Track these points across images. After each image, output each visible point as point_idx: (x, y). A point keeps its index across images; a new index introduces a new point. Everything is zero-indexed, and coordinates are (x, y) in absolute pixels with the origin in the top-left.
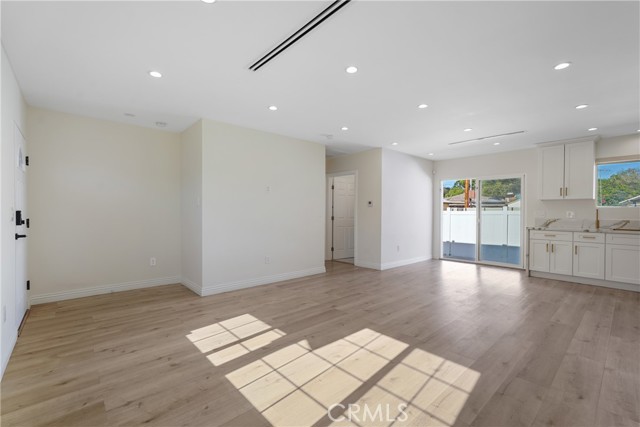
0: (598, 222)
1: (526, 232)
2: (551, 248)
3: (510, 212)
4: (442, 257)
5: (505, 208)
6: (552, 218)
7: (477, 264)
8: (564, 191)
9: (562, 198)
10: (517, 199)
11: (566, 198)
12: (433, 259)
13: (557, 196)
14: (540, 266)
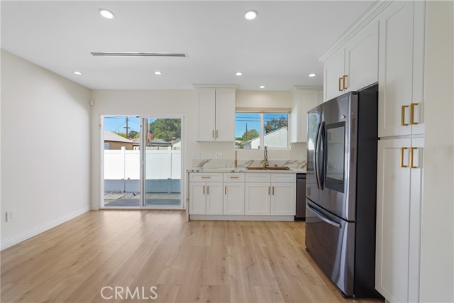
0: (236, 161)
1: (186, 174)
2: (206, 190)
3: (173, 151)
4: (103, 206)
5: (169, 148)
6: (206, 159)
7: (141, 210)
8: (215, 134)
9: (213, 140)
10: (178, 141)
11: (217, 140)
12: (91, 211)
13: (210, 138)
14: (197, 210)
